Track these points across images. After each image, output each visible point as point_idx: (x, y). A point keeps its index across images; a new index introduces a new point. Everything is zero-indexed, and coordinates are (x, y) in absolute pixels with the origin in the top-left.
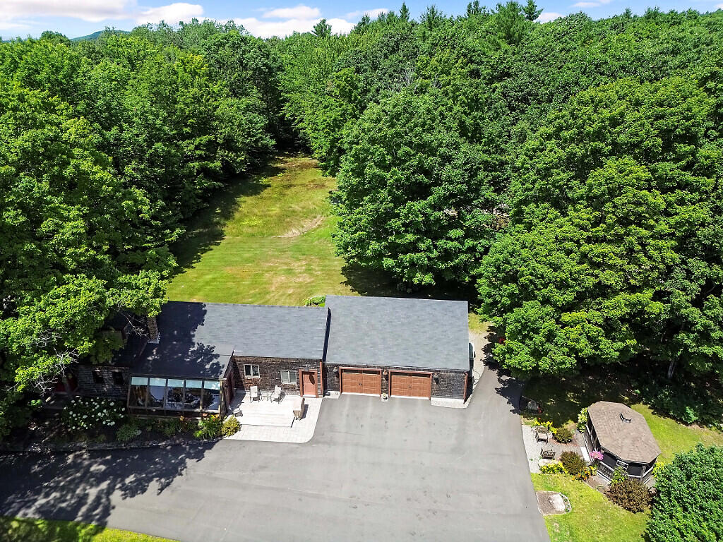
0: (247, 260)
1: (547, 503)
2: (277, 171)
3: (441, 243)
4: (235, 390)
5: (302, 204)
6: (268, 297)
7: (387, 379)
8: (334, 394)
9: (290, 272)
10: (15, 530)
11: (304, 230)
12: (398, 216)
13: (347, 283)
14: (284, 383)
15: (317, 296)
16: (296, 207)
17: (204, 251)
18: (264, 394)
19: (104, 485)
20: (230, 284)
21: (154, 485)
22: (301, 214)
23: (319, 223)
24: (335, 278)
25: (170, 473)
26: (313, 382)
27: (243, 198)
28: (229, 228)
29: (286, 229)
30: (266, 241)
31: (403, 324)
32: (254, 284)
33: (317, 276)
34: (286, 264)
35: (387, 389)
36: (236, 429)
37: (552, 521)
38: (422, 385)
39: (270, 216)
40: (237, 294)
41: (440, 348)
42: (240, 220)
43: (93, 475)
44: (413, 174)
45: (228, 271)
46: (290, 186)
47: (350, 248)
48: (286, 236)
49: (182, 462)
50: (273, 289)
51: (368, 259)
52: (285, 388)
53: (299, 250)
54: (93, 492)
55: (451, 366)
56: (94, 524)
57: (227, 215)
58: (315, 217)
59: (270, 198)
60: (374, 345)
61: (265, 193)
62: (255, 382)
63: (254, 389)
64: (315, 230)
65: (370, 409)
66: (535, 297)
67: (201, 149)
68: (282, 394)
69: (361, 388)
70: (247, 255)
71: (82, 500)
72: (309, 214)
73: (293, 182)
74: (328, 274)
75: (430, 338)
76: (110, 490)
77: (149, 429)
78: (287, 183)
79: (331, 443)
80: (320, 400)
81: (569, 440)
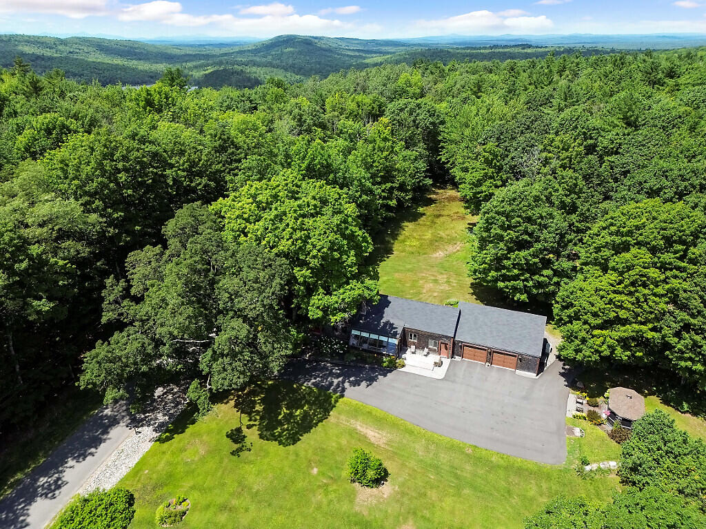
0: (409, 270)
1: (571, 431)
2: (431, 202)
3: (536, 277)
4: (403, 346)
5: (447, 232)
6: (421, 296)
7: (491, 355)
8: (458, 358)
9: (436, 281)
10: (304, 390)
11: (448, 253)
12: (509, 258)
13: (472, 294)
14: (430, 347)
15: (453, 300)
16: (442, 234)
17: (381, 261)
18: (418, 351)
19: (340, 379)
20: (398, 285)
21: (364, 384)
22: (446, 241)
23: (458, 248)
24: (465, 289)
25: (371, 380)
26: (447, 349)
27: (406, 224)
28: (397, 246)
29: (435, 250)
30: (421, 258)
31: (504, 325)
32: (413, 287)
33: (454, 286)
34: (433, 276)
35: (490, 360)
36: (403, 366)
37: (570, 439)
38: (511, 362)
39: (424, 239)
40: (402, 292)
41: (525, 342)
42: (404, 241)
43: (334, 374)
44: (521, 235)
45: (397, 275)
46: (439, 216)
47: (477, 274)
48: (435, 255)
49: (377, 376)
50: (425, 291)
51: (488, 282)
52: (430, 350)
53: (443, 267)
54: (336, 381)
55: (530, 353)
56: (338, 394)
57: (395, 236)
58: (455, 244)
59: (425, 225)
60: (485, 334)
61: (422, 220)
62: (414, 344)
63: (413, 347)
64: (455, 253)
65: (478, 369)
66: (579, 319)
67: (385, 192)
68: (428, 353)
69: (474, 357)
70: (409, 267)
71: (331, 384)
72: (452, 241)
73: (442, 213)
74: (461, 286)
75: (520, 335)
76: (343, 382)
77: (359, 358)
78: (438, 213)
79: (453, 382)
80: (449, 360)
81: (596, 405)
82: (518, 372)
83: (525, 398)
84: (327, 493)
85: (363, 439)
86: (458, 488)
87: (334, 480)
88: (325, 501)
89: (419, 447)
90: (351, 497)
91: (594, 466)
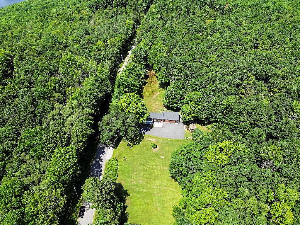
4: (154, 122)
6: (153, 109)
11: (156, 95)
13: (164, 107)
14: (159, 121)
16: (154, 89)
18: (156, 122)
21: (148, 131)
22: (155, 91)
24: (162, 106)
26: (162, 121)
27: (144, 86)
28: (144, 95)
29: (153, 95)
30: (151, 98)
31: (172, 115)
32: (151, 106)
33: (160, 105)
34: (155, 103)
35: (170, 122)
36: (154, 126)
37: (185, 134)
39: (150, 92)
41: (176, 118)
42: (145, 93)
48: (154, 97)
49: (150, 129)
50: (154, 107)
53: (156, 100)
55: (177, 120)
58: (158, 92)
59: (149, 86)
60: (169, 117)
64: (158, 95)
65: (168, 124)
68: (158, 123)
69: (167, 122)
78: (151, 81)
79: (164, 128)
80: (163, 123)
81: (189, 127)
82: (175, 123)
83: (177, 128)
84: (148, 151)
85: (151, 141)
86: (168, 146)
87: (149, 149)
88: (148, 152)
89: (161, 141)
90: (152, 151)
91: (188, 138)
